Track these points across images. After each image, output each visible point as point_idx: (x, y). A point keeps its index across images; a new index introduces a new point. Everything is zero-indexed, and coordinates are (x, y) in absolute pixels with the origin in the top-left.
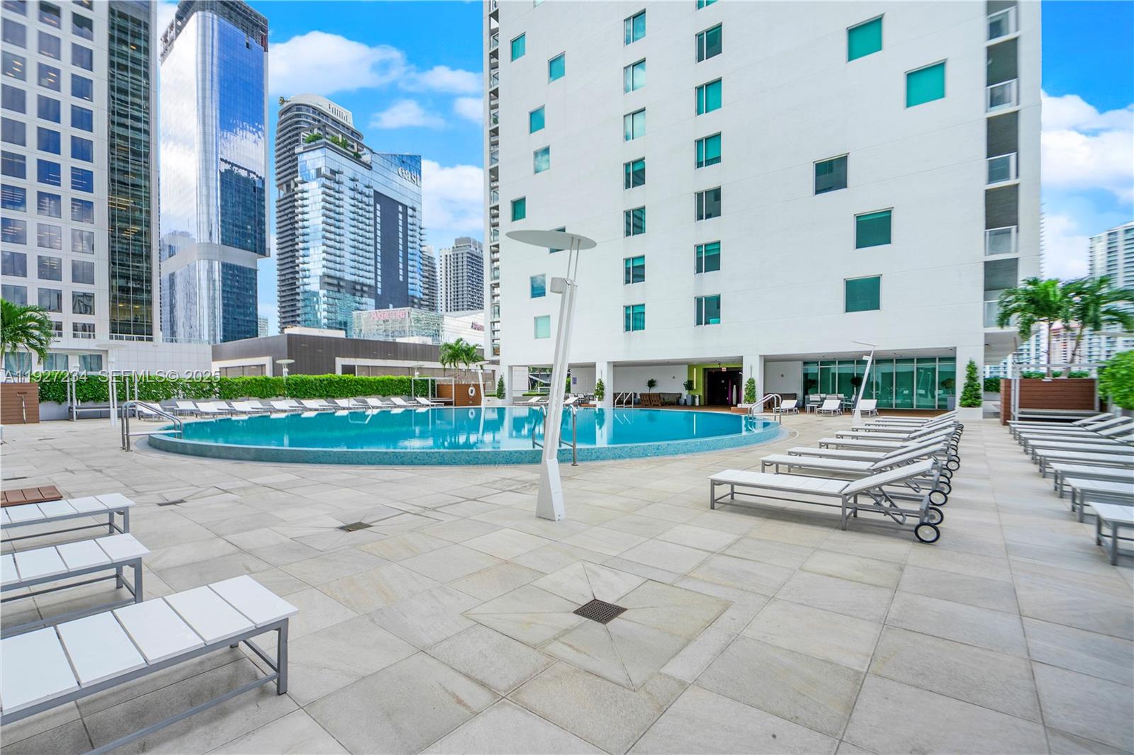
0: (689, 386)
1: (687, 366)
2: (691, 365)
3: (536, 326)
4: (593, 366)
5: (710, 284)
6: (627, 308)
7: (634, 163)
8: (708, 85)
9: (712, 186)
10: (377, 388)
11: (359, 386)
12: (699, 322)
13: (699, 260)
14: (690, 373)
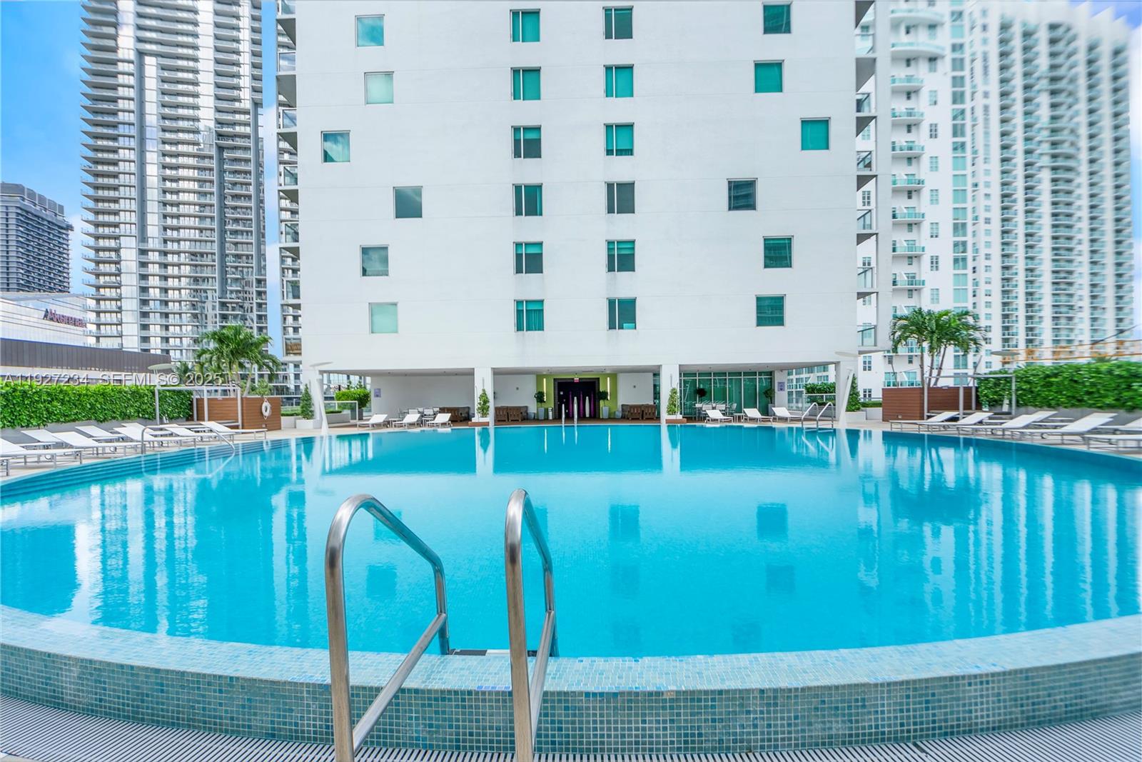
0: (540, 397)
1: (534, 376)
2: (539, 375)
3: (372, 315)
4: (470, 373)
5: (625, 285)
6: (519, 303)
7: (526, 129)
8: (618, 68)
9: (625, 179)
10: (93, 406)
11: (55, 403)
12: (612, 326)
13: (611, 258)
14: (539, 383)
